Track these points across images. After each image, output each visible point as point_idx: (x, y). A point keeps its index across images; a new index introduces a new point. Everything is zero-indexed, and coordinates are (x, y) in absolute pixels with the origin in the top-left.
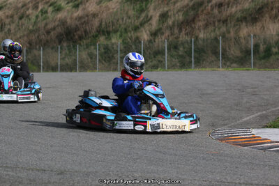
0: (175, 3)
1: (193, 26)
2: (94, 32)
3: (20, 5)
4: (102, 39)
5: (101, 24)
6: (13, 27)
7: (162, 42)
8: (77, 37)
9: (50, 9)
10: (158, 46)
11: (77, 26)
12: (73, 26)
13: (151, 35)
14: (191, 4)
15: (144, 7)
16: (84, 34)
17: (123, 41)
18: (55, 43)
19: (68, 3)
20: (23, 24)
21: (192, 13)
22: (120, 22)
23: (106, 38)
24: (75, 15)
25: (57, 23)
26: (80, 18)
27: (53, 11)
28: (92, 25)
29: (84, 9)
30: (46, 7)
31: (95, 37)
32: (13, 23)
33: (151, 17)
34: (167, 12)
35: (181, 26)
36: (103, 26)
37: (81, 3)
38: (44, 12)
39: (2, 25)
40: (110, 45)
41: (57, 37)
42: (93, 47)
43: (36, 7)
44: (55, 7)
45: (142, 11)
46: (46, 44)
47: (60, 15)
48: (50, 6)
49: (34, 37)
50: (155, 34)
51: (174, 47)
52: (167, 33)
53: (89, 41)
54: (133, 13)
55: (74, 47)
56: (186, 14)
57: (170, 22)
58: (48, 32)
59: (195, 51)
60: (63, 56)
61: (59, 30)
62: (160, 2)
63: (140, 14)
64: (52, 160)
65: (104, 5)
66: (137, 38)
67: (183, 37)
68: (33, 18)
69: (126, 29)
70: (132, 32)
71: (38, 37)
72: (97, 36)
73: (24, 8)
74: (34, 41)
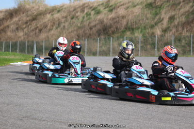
0: (180, 9)
1: (192, 25)
2: (123, 29)
3: (72, 9)
4: (128, 33)
5: (127, 23)
6: (67, 24)
7: (170, 36)
8: (111, 32)
9: (93, 12)
10: (167, 39)
11: (111, 24)
12: (108, 24)
13: (163, 31)
14: (191, 10)
15: (158, 12)
16: (116, 30)
17: (143, 35)
18: (95, 35)
19: (105, 8)
20: (73, 23)
21: (192, 16)
22: (141, 22)
23: (131, 33)
24: (110, 16)
25: (97, 22)
26: (113, 19)
27: (94, 14)
28: (121, 24)
29: (116, 13)
30: (90, 10)
31: (123, 32)
32: (67, 21)
33: (163, 19)
34: (174, 15)
35: (184, 25)
36: (129, 25)
37: (114, 8)
38: (88, 14)
39: (59, 23)
40: (134, 38)
41: (97, 32)
42: (121, 39)
43: (83, 11)
44: (96, 11)
45: (156, 14)
46: (89, 37)
47: (99, 17)
48: (93, 10)
49: (81, 32)
50: (165, 31)
51: (178, 40)
52: (174, 30)
53: (119, 34)
54: (150, 16)
55: (109, 39)
56: (187, 17)
57: (176, 22)
58: (91, 29)
59: (193, 43)
60: (101, 45)
61: (98, 27)
62: (169, 8)
63: (155, 17)
64: (92, 118)
65: (130, 10)
66: (153, 33)
67: (185, 33)
68: (81, 19)
69: (145, 27)
70: (149, 29)
71: (84, 32)
72: (124, 31)
73: (75, 11)
74: (81, 34)
